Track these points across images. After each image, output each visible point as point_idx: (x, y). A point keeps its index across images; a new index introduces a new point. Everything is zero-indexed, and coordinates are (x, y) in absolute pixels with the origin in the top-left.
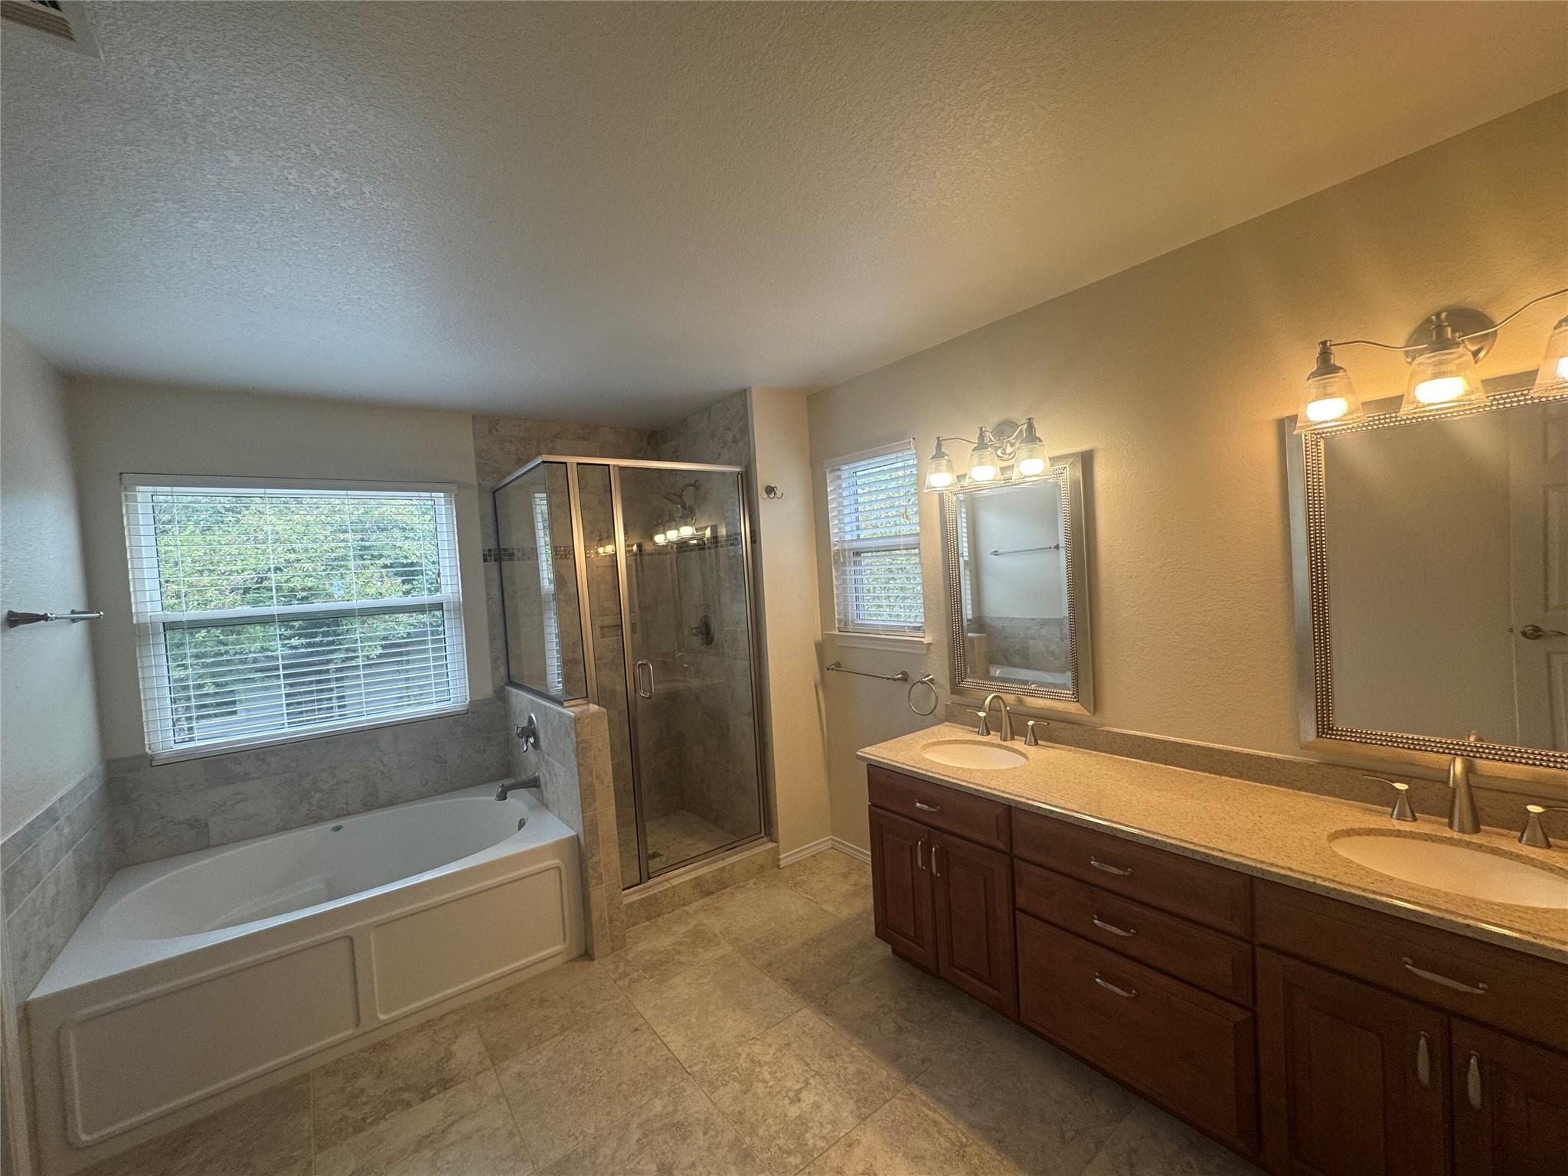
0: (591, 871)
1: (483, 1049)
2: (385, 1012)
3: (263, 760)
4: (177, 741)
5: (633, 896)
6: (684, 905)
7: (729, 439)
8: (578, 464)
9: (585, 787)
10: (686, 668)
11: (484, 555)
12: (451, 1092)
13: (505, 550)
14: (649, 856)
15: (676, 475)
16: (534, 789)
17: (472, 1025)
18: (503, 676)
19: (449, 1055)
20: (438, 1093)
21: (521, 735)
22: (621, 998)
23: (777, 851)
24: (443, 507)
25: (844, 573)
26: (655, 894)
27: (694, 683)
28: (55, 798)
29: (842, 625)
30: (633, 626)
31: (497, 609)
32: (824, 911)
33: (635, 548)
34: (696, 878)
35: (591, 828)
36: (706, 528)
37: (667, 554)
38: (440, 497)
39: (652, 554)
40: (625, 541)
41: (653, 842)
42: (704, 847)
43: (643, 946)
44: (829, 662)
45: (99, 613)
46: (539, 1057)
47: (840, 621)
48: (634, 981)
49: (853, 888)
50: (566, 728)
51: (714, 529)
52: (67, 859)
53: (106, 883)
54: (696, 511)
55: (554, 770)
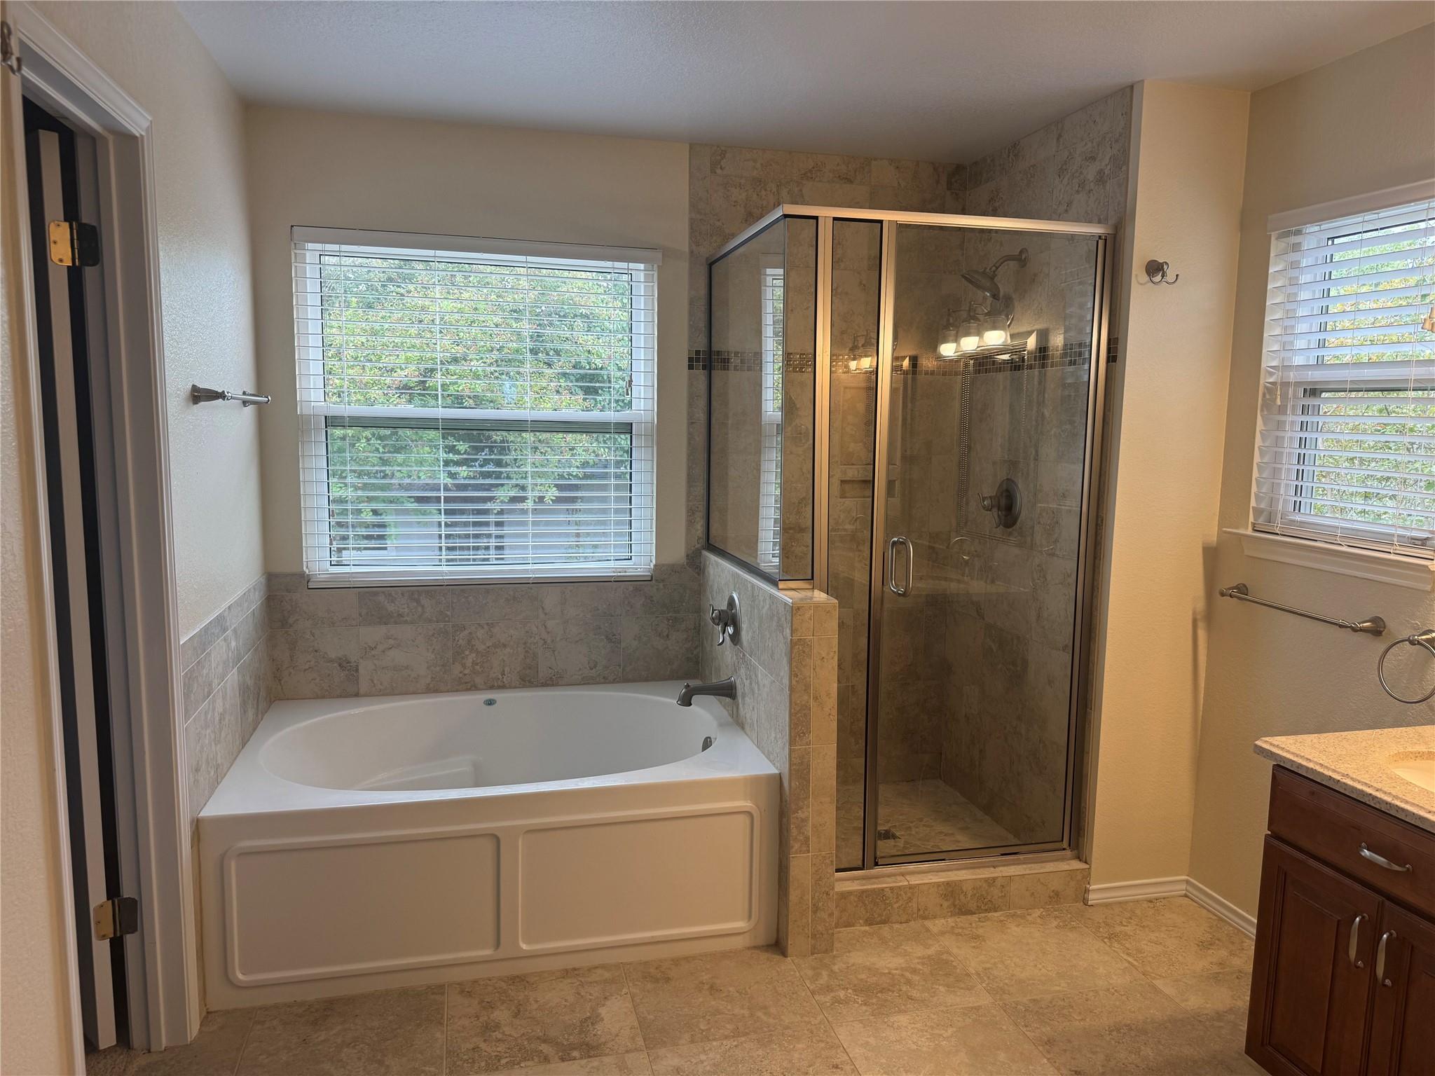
0: (794, 832)
1: (636, 1024)
2: (528, 942)
3: (418, 601)
4: (333, 563)
5: (848, 884)
6: (925, 918)
7: (1091, 177)
8: (835, 219)
9: (798, 709)
10: (967, 562)
11: (690, 359)
12: (595, 1062)
13: (718, 353)
14: (880, 834)
15: (990, 240)
16: (728, 700)
17: (625, 990)
18: (701, 535)
19: (594, 1019)
20: (581, 1058)
21: (717, 621)
22: (819, 1018)
23: (1086, 876)
24: (642, 286)
25: (1280, 426)
26: (883, 889)
27: (977, 587)
28: (225, 605)
29: (1260, 521)
30: (890, 484)
31: (700, 439)
32: (1156, 990)
33: (906, 363)
34: (948, 884)
35: (800, 768)
36: (1030, 333)
37: (956, 374)
38: (639, 269)
39: (932, 373)
40: (894, 350)
41: (886, 817)
42: (964, 841)
43: (857, 958)
44: (1228, 580)
45: (267, 397)
46: (703, 1057)
47: (1258, 512)
48: (838, 1001)
49: (1216, 969)
50: (779, 619)
51: (1043, 335)
52: (233, 677)
53: (263, 715)
54: (1016, 304)
55: (756, 676)
